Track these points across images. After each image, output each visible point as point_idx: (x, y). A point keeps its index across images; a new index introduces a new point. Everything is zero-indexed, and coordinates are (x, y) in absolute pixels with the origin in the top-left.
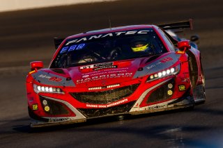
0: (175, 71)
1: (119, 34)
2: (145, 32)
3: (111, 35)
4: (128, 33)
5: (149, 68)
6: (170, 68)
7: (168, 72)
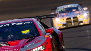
0: (43, 48)
1: (13, 24)
2: (28, 23)
3: (8, 25)
4: (18, 24)
5: (27, 46)
6: (40, 46)
7: (39, 48)
